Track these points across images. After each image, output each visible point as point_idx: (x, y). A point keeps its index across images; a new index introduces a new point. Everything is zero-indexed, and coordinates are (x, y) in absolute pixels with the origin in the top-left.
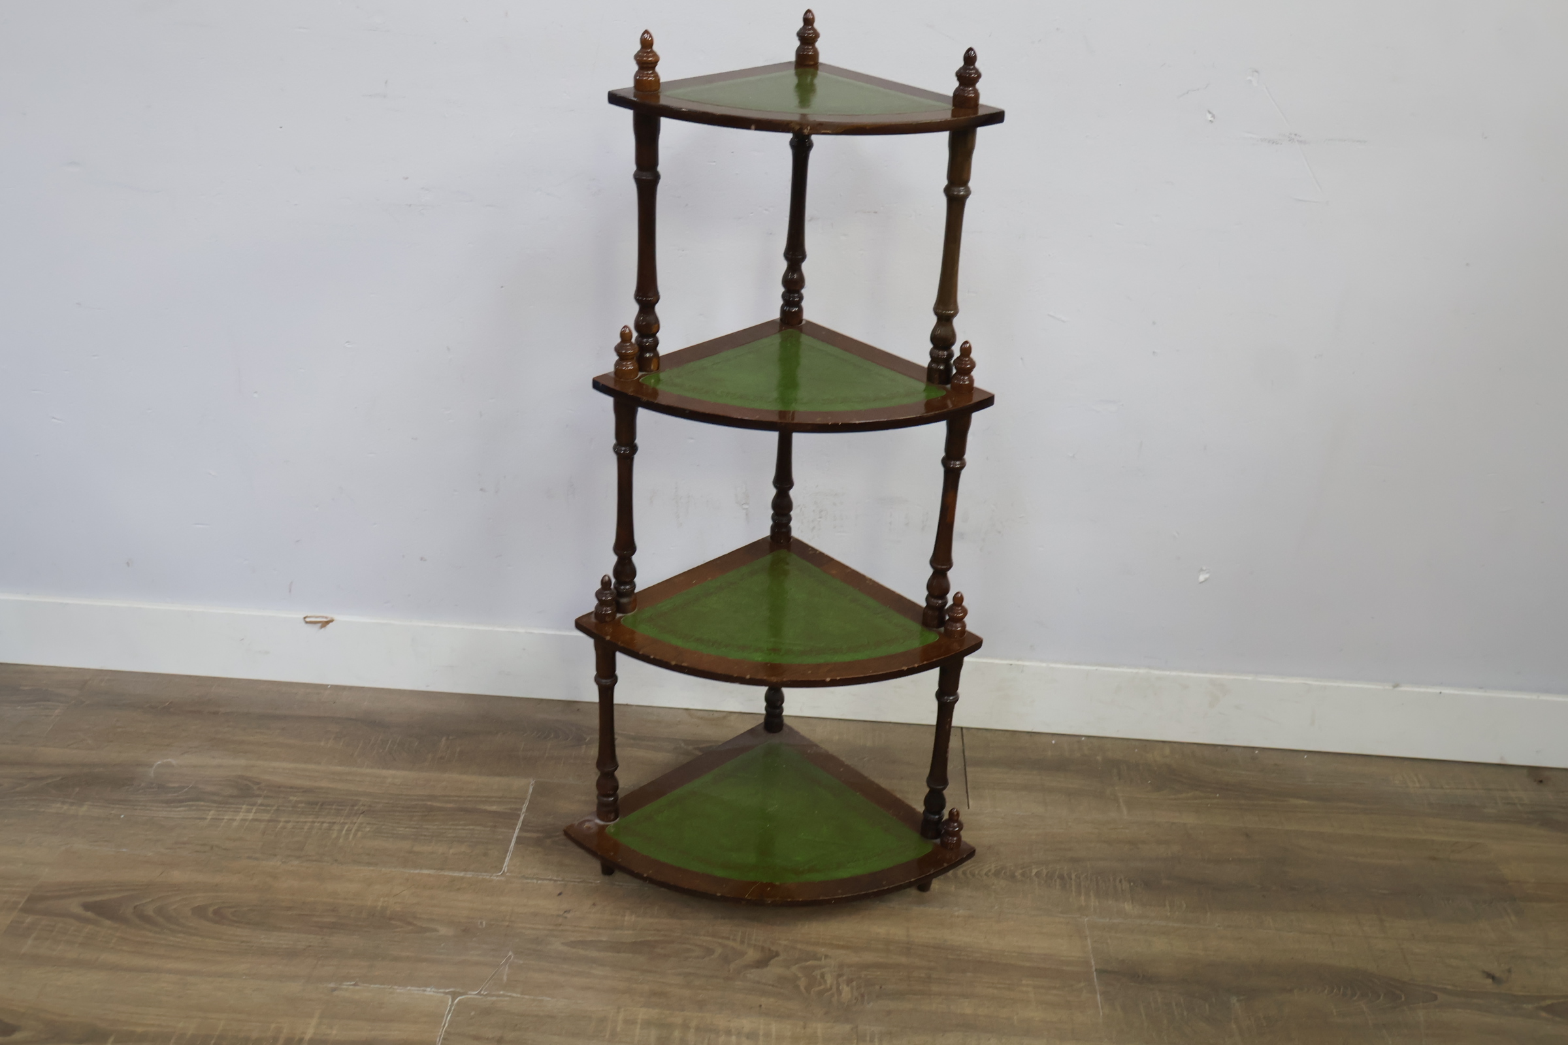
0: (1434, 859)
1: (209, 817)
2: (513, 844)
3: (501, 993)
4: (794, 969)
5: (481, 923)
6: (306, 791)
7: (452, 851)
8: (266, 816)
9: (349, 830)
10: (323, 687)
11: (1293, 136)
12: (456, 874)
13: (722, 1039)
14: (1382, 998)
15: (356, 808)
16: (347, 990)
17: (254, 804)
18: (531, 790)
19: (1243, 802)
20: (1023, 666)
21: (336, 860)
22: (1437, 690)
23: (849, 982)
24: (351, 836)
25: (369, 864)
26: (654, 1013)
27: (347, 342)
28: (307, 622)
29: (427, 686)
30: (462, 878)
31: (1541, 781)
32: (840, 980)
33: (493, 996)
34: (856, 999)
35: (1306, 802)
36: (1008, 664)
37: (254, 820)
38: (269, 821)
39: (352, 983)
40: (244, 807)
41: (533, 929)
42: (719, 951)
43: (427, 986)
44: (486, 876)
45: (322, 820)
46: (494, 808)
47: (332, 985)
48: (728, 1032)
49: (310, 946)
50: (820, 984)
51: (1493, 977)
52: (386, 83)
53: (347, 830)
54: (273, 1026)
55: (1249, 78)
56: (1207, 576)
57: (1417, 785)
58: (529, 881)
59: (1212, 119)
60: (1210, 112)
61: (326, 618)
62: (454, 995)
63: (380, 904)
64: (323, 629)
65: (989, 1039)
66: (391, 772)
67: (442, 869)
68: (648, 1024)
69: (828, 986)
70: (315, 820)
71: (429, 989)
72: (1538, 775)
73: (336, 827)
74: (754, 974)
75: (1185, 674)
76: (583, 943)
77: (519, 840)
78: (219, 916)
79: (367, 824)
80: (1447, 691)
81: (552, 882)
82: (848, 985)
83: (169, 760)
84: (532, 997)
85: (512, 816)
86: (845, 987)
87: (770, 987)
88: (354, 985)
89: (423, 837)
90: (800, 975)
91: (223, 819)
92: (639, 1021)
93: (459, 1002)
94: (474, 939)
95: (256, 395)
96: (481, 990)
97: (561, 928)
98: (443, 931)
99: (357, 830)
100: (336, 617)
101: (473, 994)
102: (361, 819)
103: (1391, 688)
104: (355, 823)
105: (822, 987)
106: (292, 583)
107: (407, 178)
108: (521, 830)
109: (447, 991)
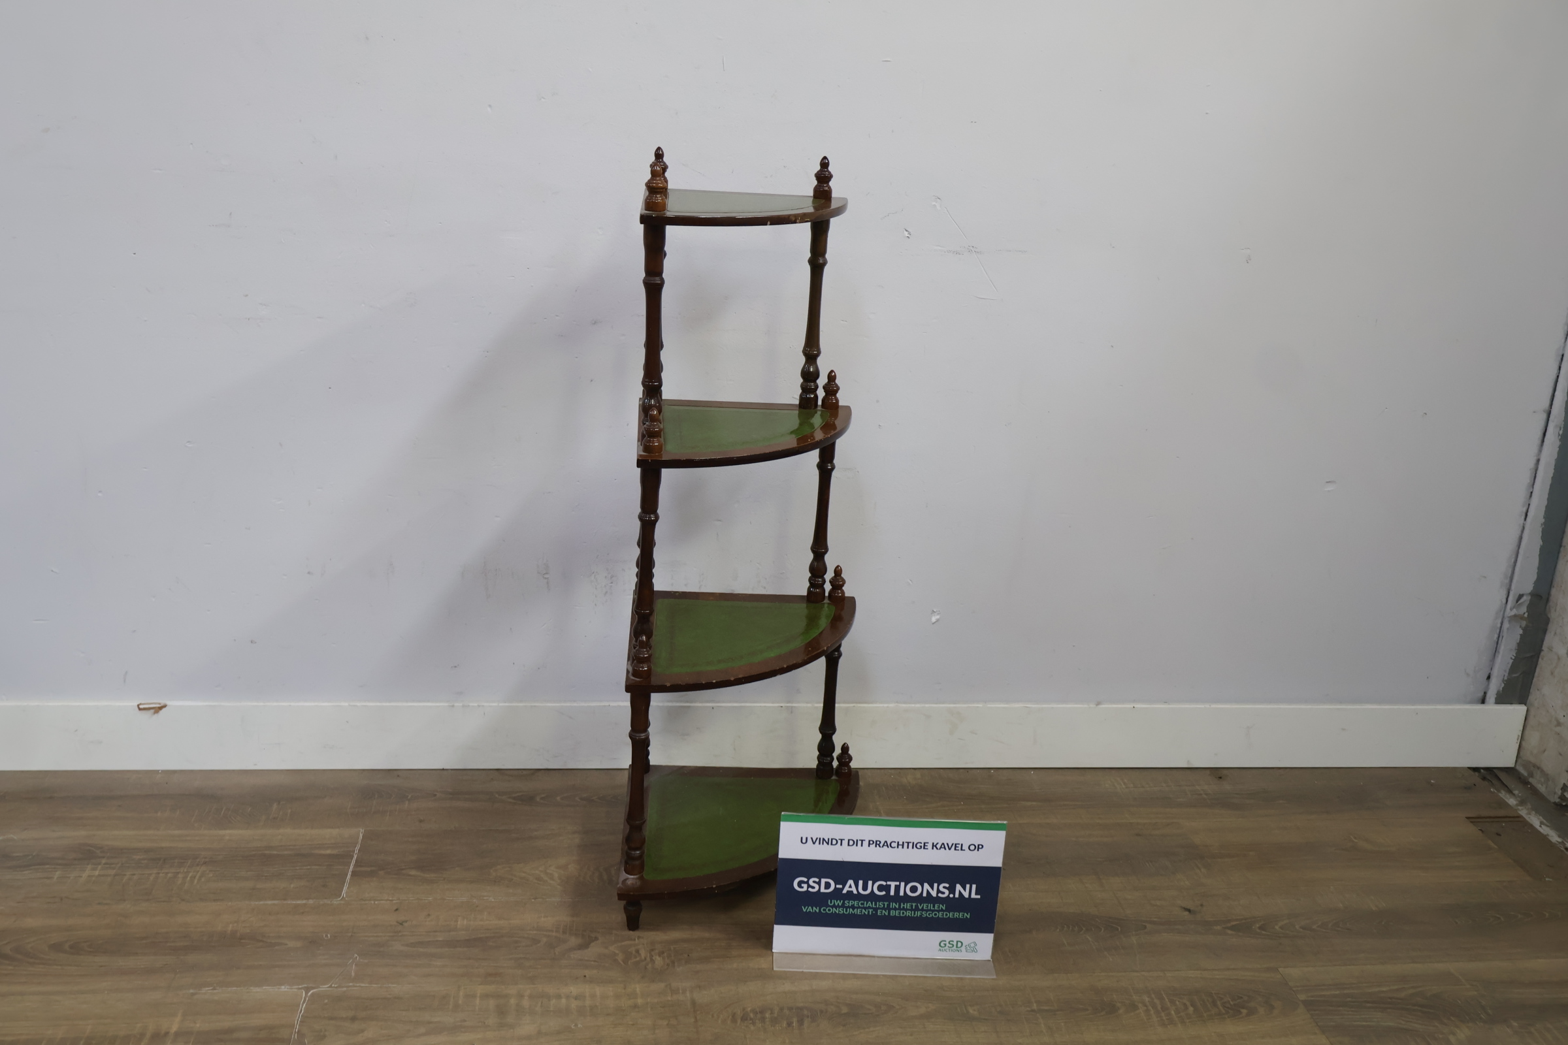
0: (1138, 835)
1: (56, 877)
2: (349, 877)
3: (351, 984)
4: (612, 948)
5: (326, 936)
6: (147, 851)
7: (292, 886)
8: (112, 872)
9: (193, 878)
10: (156, 772)
11: (972, 248)
12: (299, 902)
13: (553, 1001)
14: (1103, 929)
15: (198, 860)
16: (206, 993)
17: (100, 864)
18: (361, 835)
19: (983, 806)
20: (792, 707)
21: (183, 900)
22: (1130, 706)
23: (661, 954)
24: (196, 881)
25: (215, 900)
26: (491, 988)
27: (189, 442)
28: (140, 709)
29: (255, 765)
30: (305, 904)
31: (1221, 778)
32: (653, 953)
33: (343, 987)
34: (668, 965)
35: (1034, 803)
36: (778, 706)
37: (99, 875)
38: (115, 875)
39: (211, 988)
40: (90, 867)
41: (377, 936)
42: (545, 940)
43: (281, 985)
44: (326, 901)
45: (166, 871)
46: (329, 852)
47: (192, 991)
48: (559, 997)
49: (167, 964)
50: (636, 957)
51: (1189, 911)
52: (231, 214)
53: (191, 877)
54: (139, 1025)
55: (934, 203)
56: (938, 617)
57: (1124, 786)
58: (367, 902)
59: (908, 235)
60: (907, 231)
61: (160, 704)
62: (307, 990)
63: (230, 928)
64: (156, 715)
65: (784, 984)
66: (228, 832)
67: (285, 900)
68: (486, 996)
69: (643, 958)
70: (160, 871)
71: (283, 987)
72: (1218, 773)
73: (180, 876)
74: (577, 955)
75: (927, 705)
76: (421, 944)
77: (354, 874)
78: (76, 949)
79: (210, 871)
80: (1138, 706)
81: (388, 902)
82: (660, 956)
83: (12, 836)
84: (379, 986)
85: (345, 857)
86: (657, 957)
87: (592, 963)
88: (212, 990)
89: (264, 878)
90: (617, 952)
91: (69, 877)
92: (478, 995)
93: (312, 994)
94: (321, 948)
95: (100, 495)
96: (331, 985)
97: (400, 934)
98: (291, 944)
99: (201, 877)
100: (168, 703)
101: (324, 988)
102: (203, 868)
103: (1092, 706)
104: (198, 872)
105: (638, 959)
106: (126, 672)
107: (247, 296)
108: (355, 866)
109: (300, 987)
